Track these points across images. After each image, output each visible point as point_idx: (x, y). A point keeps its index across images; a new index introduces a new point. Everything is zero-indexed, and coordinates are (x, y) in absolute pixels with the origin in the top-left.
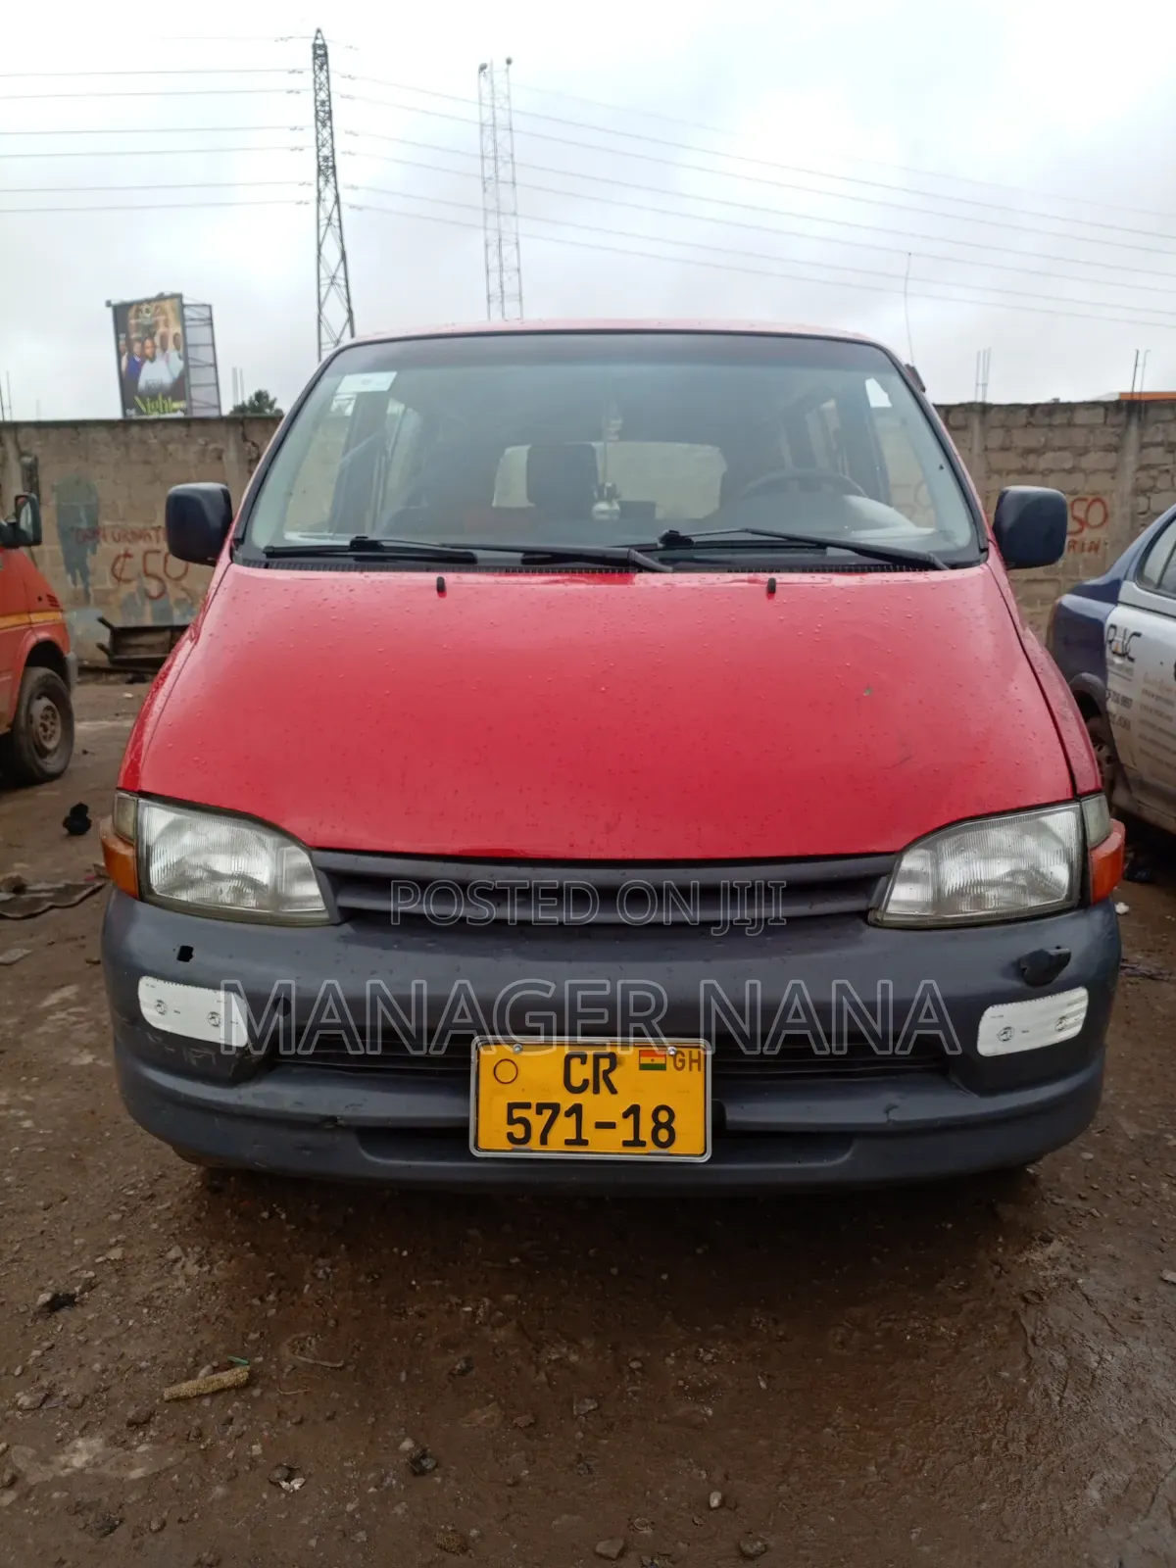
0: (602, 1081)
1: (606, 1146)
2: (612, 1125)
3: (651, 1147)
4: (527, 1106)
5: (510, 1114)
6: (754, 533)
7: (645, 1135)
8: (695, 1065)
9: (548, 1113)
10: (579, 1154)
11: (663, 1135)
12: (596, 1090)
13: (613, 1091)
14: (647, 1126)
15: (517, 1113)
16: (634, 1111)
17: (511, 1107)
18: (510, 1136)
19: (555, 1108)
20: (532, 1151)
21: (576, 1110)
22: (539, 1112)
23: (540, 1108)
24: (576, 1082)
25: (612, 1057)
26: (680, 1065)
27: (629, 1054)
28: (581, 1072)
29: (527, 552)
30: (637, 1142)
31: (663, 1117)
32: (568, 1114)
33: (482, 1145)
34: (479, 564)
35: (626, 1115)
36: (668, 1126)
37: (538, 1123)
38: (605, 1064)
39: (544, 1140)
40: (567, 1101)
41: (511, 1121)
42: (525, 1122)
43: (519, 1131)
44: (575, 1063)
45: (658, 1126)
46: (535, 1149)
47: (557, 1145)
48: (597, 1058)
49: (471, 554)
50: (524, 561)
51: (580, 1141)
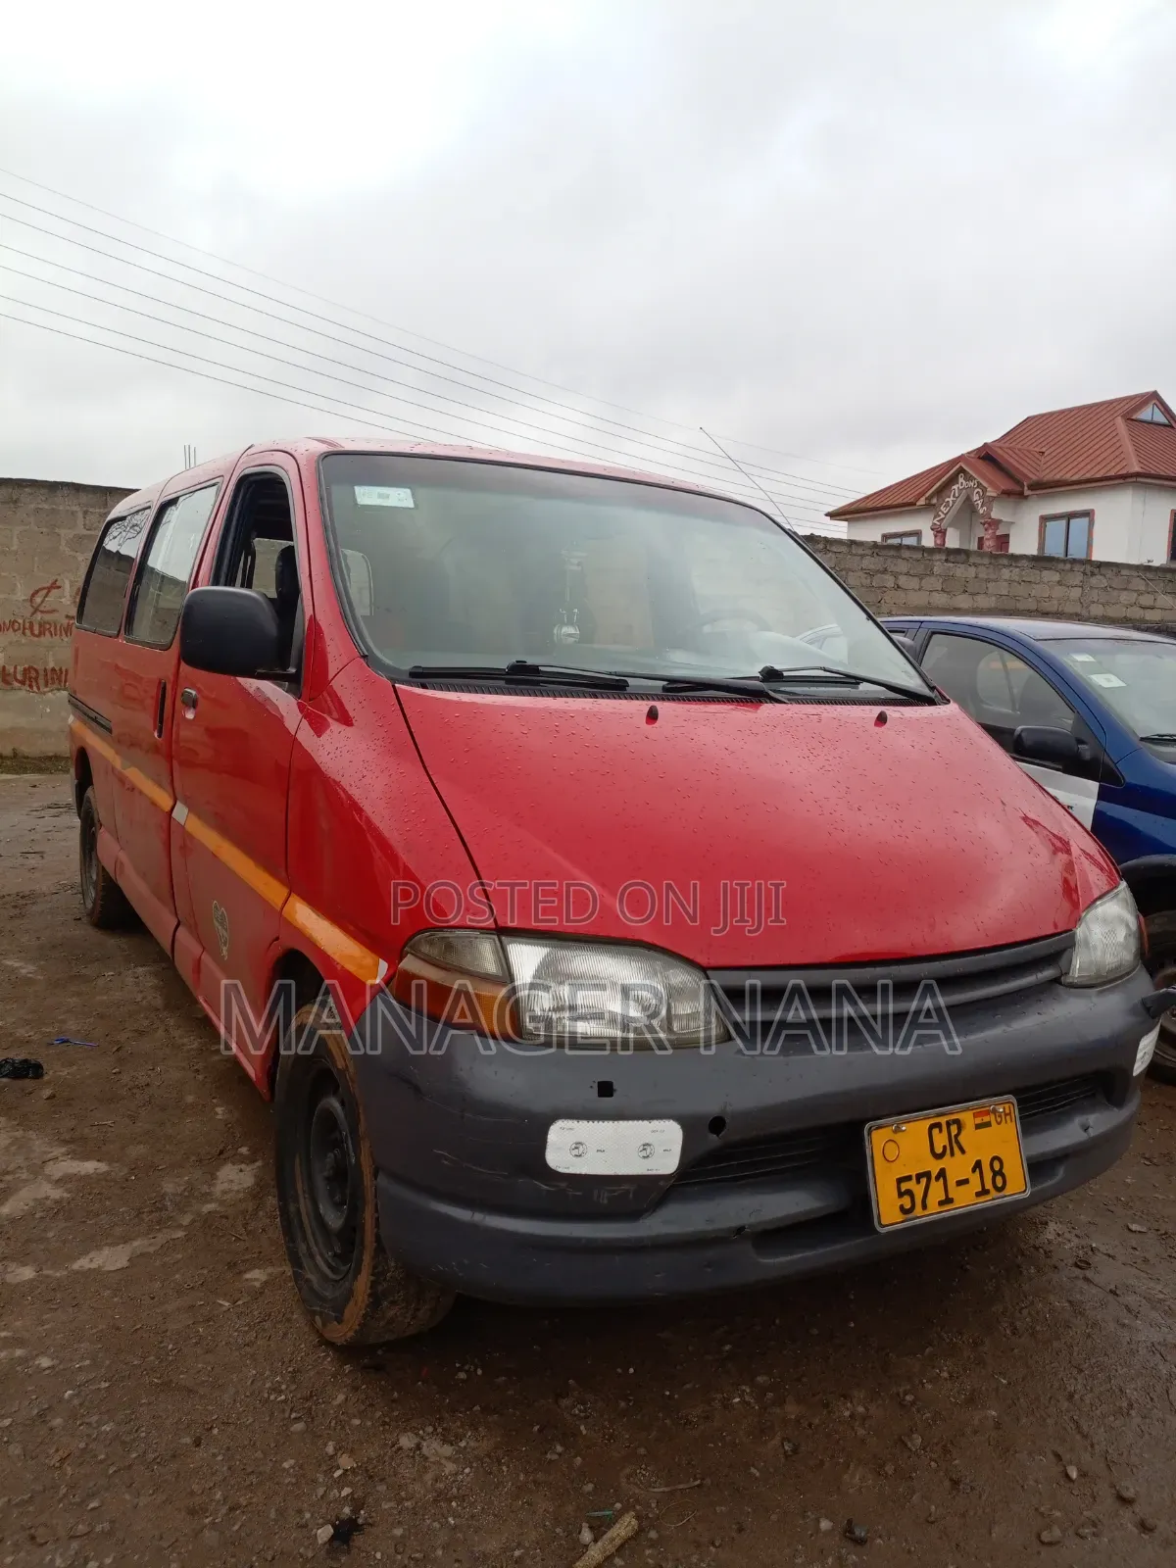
0: (955, 1145)
1: (966, 1200)
2: (966, 1182)
3: (994, 1193)
4: (908, 1178)
5: (899, 1188)
6: (825, 670)
7: (989, 1185)
8: (1008, 1118)
9: (924, 1181)
10: (949, 1211)
11: (999, 1182)
12: (952, 1154)
13: (963, 1151)
14: (988, 1175)
15: (904, 1186)
16: (978, 1165)
17: (900, 1181)
18: (902, 1207)
19: (927, 1175)
20: (919, 1217)
21: (942, 1174)
22: (918, 1182)
23: (919, 1177)
24: (938, 1150)
25: (957, 1122)
26: (999, 1120)
27: (968, 1118)
28: (941, 1140)
29: (671, 681)
30: (984, 1192)
31: (997, 1166)
32: (937, 1178)
33: (883, 1222)
34: (629, 690)
35: (974, 1171)
36: (1000, 1173)
37: (918, 1190)
38: (954, 1129)
39: (924, 1207)
40: (934, 1167)
41: (901, 1195)
42: (909, 1192)
43: (906, 1202)
44: (936, 1131)
45: (995, 1174)
46: (921, 1216)
47: (934, 1211)
48: (948, 1124)
49: (626, 681)
50: (664, 689)
51: (948, 1200)
